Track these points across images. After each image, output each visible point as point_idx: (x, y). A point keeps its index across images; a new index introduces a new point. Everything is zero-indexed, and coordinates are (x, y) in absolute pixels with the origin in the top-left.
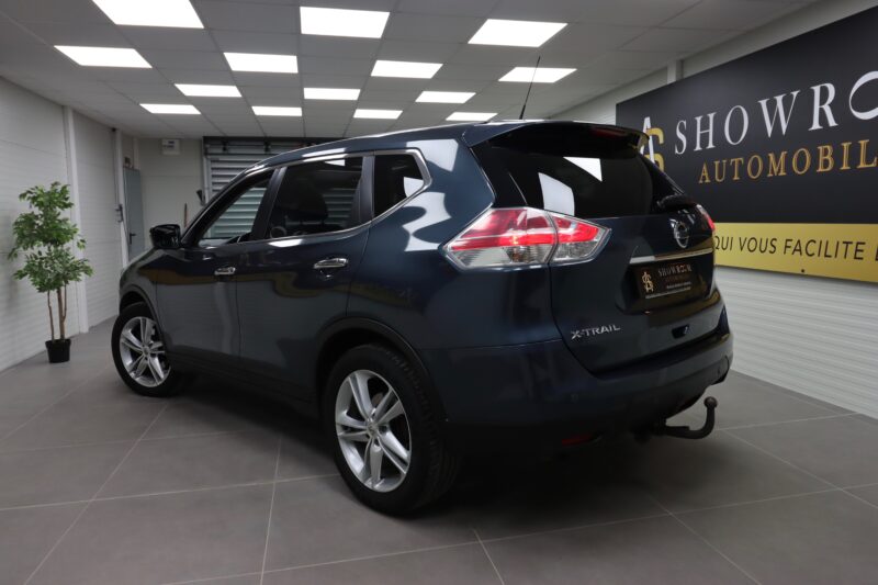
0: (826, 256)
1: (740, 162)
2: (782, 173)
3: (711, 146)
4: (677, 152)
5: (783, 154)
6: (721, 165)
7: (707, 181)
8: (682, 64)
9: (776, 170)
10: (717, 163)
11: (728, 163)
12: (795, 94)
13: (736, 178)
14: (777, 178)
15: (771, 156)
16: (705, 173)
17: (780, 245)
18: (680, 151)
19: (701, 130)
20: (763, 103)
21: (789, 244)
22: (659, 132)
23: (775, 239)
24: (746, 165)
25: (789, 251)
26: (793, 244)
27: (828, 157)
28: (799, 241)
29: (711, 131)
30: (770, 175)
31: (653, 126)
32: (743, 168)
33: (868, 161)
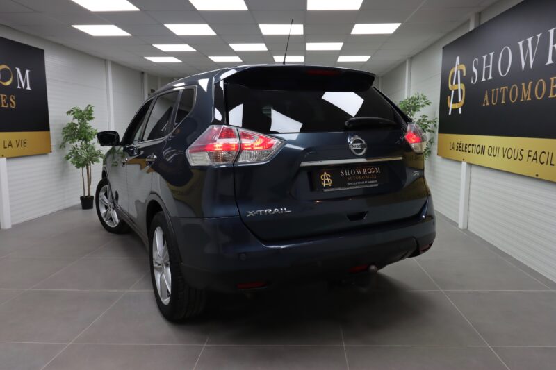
0: (551, 165)
2: (529, 99)
3: (490, 78)
4: (472, 82)
5: (531, 83)
6: (495, 91)
7: (488, 104)
8: (479, 15)
9: (525, 96)
10: (493, 90)
11: (499, 90)
12: (539, 36)
13: (503, 102)
14: (526, 102)
15: (523, 84)
16: (486, 99)
17: (525, 154)
18: (474, 81)
20: (521, 43)
21: (530, 154)
22: (463, 67)
23: (522, 150)
24: (509, 91)
25: (530, 159)
26: (532, 154)
28: (536, 152)
29: (491, 66)
30: (522, 100)
31: (460, 63)
32: (507, 94)
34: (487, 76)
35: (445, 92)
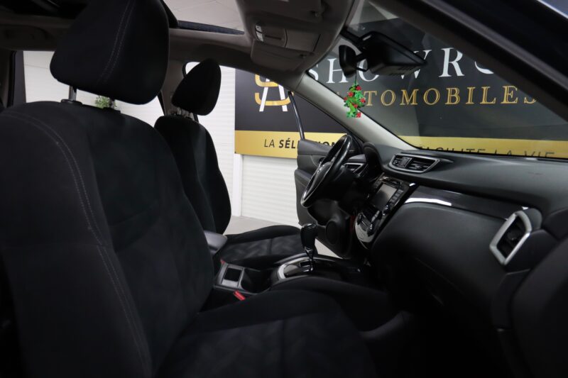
1: (373, 94)
9: (408, 101)
19: (334, 69)
27: (456, 95)
30: (402, 104)
33: (489, 99)
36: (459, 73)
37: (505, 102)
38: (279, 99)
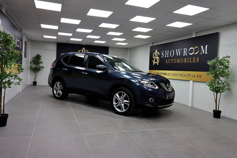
34: (167, 56)
35: (151, 59)
36: (186, 55)
37: (194, 62)
38: (157, 62)
